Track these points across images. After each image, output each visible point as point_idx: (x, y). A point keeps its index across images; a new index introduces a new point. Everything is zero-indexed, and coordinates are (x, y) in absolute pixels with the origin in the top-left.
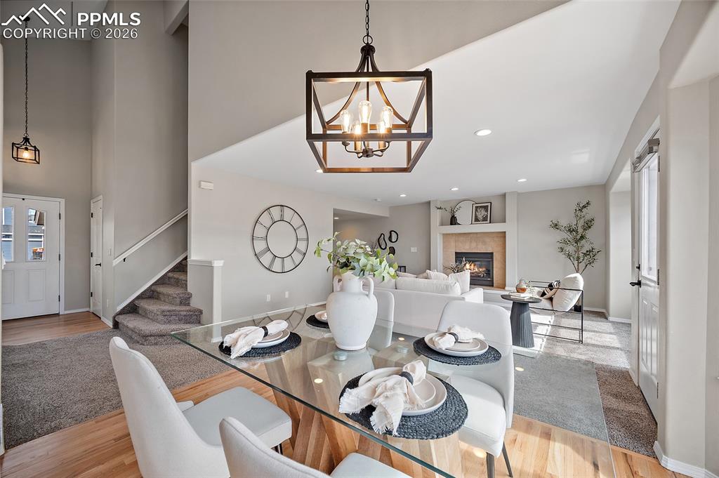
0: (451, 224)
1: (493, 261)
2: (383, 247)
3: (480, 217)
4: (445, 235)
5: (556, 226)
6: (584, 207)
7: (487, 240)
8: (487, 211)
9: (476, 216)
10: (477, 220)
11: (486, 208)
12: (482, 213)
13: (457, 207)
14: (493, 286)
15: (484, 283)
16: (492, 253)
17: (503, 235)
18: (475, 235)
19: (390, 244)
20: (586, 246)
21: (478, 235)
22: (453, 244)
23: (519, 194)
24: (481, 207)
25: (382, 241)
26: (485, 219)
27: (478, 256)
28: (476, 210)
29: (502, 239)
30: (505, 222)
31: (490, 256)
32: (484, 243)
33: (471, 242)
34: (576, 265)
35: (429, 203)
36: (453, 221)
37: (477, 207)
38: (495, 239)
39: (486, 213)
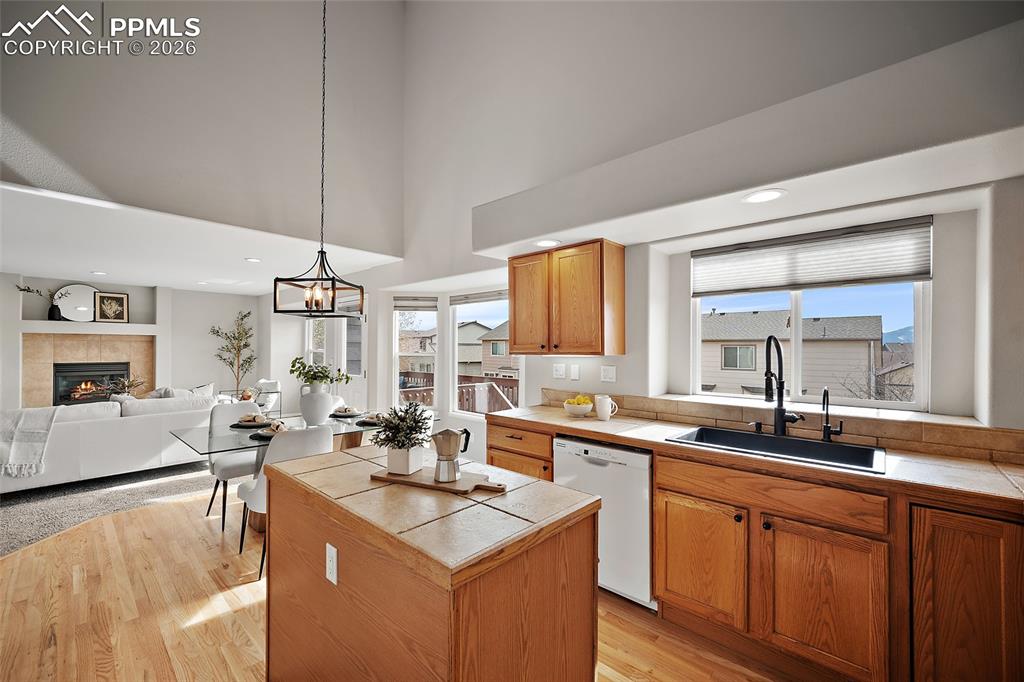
0: (49, 318)
1: (128, 373)
4: (30, 336)
5: (216, 332)
6: (245, 316)
7: (120, 345)
8: (121, 305)
9: (102, 311)
10: (103, 315)
11: (120, 301)
12: (111, 308)
13: (63, 291)
16: (127, 364)
17: (151, 340)
20: (245, 353)
22: (49, 350)
23: (174, 291)
24: (110, 298)
26: (119, 316)
27: (100, 367)
28: (102, 302)
29: (149, 345)
30: (154, 323)
31: (124, 367)
32: (115, 350)
33: (89, 347)
34: (236, 372)
36: (54, 314)
37: (102, 298)
38: (133, 344)
39: (119, 308)
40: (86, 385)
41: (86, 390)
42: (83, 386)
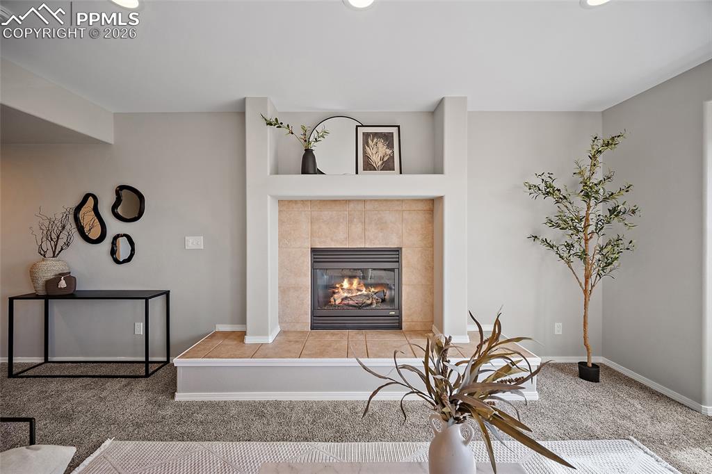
0: (305, 171)
1: (400, 269)
2: (95, 233)
3: (376, 160)
4: (285, 204)
7: (389, 217)
8: (391, 146)
9: (366, 157)
10: (369, 166)
11: (388, 138)
12: (378, 152)
14: (400, 327)
15: (382, 322)
16: (398, 251)
17: (433, 205)
18: (360, 206)
19: (114, 227)
21: (369, 206)
22: (305, 227)
24: (375, 135)
25: (87, 216)
26: (387, 166)
28: (366, 143)
29: (427, 216)
30: (442, 172)
32: (382, 225)
33: (351, 221)
35: (239, 112)
36: (308, 165)
37: (366, 135)
38: (406, 215)
39: (389, 152)
40: (351, 284)
41: (349, 290)
42: (346, 284)
